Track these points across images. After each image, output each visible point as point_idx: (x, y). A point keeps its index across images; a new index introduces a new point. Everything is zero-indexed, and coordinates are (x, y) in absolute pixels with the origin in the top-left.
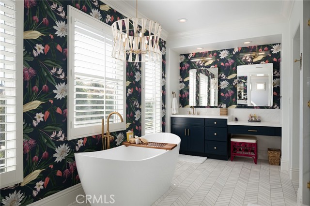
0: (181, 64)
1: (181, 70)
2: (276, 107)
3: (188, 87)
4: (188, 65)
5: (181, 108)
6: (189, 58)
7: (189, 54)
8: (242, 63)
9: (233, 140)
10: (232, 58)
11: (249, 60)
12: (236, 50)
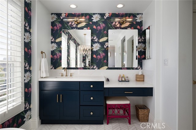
0: (53, 24)
1: (52, 30)
2: (140, 68)
3: (60, 48)
4: (60, 25)
5: (53, 70)
6: (61, 18)
7: (61, 14)
8: (112, 28)
9: (109, 102)
10: (103, 22)
11: (118, 26)
12: (107, 15)
